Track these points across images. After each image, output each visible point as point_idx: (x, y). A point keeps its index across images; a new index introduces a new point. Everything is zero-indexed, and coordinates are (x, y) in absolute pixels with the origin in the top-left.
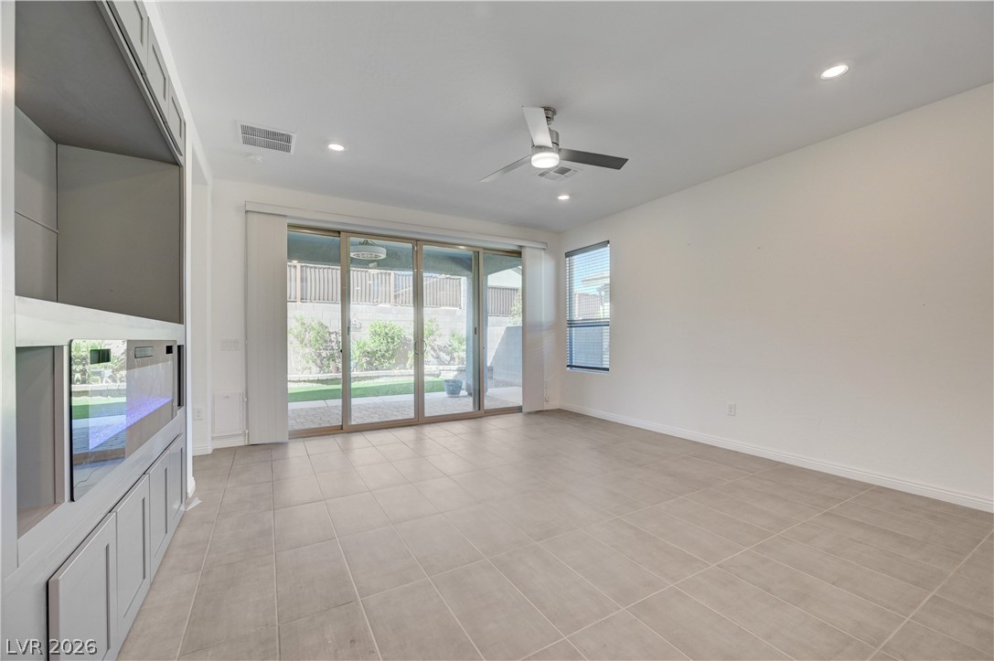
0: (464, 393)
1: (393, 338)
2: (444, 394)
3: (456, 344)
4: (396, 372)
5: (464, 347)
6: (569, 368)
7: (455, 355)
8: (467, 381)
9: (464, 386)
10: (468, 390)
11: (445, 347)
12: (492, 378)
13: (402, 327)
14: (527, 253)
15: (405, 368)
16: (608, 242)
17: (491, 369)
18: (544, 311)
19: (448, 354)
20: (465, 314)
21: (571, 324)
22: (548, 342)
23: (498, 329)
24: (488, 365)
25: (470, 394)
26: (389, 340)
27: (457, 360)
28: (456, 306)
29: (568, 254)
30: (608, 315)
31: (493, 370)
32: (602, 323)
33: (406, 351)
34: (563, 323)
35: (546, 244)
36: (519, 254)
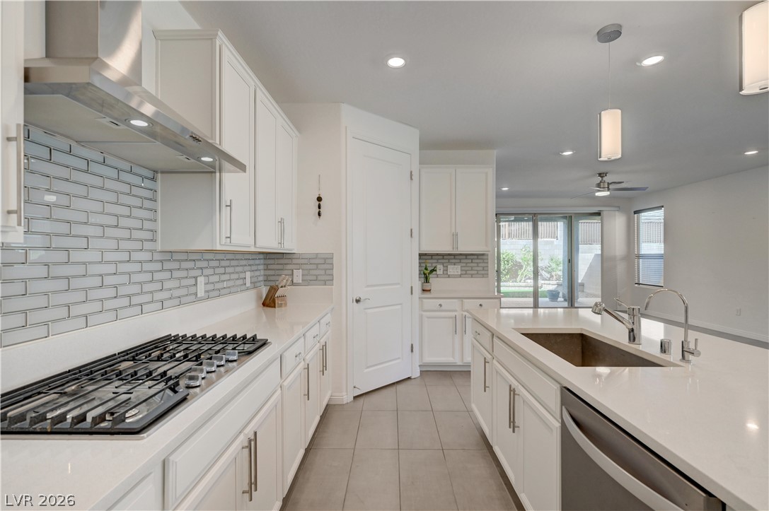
0: (561, 299)
1: (508, 261)
2: (547, 299)
3: (554, 266)
4: (511, 284)
5: (561, 268)
6: (636, 285)
7: (553, 274)
8: (563, 291)
9: (561, 295)
10: (564, 297)
11: (546, 267)
12: (583, 291)
13: (514, 254)
14: (604, 214)
15: (516, 282)
16: (663, 206)
17: (582, 285)
18: (619, 248)
19: (549, 272)
20: (562, 243)
21: (639, 256)
22: (621, 268)
23: (588, 256)
24: (580, 281)
25: (565, 300)
26: (506, 262)
27: (555, 277)
28: (554, 238)
29: (636, 212)
30: (663, 252)
31: (583, 285)
32: (660, 257)
33: (517, 271)
34: (633, 256)
35: (619, 207)
36: (599, 214)
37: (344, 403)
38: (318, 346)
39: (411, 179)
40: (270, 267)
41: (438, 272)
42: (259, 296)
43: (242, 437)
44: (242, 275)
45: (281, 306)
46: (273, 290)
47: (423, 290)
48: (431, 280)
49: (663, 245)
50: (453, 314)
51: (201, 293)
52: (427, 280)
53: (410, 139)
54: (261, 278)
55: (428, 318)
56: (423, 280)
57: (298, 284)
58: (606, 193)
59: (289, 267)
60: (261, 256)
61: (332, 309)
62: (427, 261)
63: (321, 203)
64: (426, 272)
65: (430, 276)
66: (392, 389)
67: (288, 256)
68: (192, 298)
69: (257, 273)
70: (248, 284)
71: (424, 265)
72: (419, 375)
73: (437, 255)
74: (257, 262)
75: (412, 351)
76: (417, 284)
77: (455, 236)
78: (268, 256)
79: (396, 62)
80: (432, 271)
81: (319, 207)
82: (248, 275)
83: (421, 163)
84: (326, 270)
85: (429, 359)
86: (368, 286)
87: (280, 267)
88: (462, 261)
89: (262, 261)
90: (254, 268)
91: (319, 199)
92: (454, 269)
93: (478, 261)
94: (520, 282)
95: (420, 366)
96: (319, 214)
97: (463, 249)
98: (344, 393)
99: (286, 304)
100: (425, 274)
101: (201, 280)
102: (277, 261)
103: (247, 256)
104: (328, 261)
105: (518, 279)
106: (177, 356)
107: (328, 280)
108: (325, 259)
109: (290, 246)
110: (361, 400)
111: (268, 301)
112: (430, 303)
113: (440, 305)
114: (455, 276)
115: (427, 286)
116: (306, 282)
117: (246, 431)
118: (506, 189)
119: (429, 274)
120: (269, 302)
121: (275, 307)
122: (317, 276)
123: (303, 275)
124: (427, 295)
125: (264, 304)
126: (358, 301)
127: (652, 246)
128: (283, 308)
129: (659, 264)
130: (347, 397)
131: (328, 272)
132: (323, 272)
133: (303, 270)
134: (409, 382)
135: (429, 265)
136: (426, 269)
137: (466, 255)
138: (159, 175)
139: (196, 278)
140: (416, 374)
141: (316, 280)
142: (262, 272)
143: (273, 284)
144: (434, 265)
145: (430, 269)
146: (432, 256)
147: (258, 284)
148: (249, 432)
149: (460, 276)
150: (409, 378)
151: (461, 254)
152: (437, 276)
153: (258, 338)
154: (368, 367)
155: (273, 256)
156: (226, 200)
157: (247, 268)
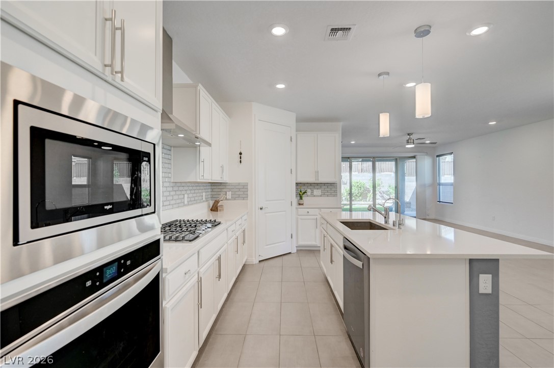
1: (360, 188)
3: (391, 191)
4: (362, 202)
6: (438, 203)
7: (391, 196)
11: (386, 192)
12: (410, 207)
13: (364, 183)
14: (418, 157)
15: (366, 201)
16: (452, 153)
18: (427, 178)
19: (388, 195)
21: (439, 184)
22: (428, 192)
23: (413, 184)
29: (437, 156)
30: (453, 181)
31: (410, 203)
32: (451, 184)
33: (367, 193)
34: (436, 184)
35: (427, 153)
36: (414, 157)
37: (254, 263)
38: (241, 230)
39: (291, 141)
40: (214, 190)
41: (308, 194)
42: (209, 206)
43: (215, 256)
44: (201, 194)
45: (220, 210)
46: (216, 202)
47: (299, 204)
48: (303, 198)
49: (453, 177)
50: (315, 217)
51: (186, 203)
52: (301, 198)
53: (291, 118)
54: (209, 196)
55: (301, 219)
56: (299, 198)
57: (229, 200)
58: (413, 146)
59: (224, 190)
60: (210, 184)
61: (247, 213)
62: (302, 187)
63: (242, 156)
64: (301, 193)
65: (303, 196)
66: (281, 258)
67: (224, 184)
68: (182, 204)
69: (208, 193)
70: (204, 199)
71: (299, 189)
72: (296, 251)
73: (308, 183)
74: (208, 187)
75: (292, 238)
76: (295, 200)
77: (317, 173)
78: (213, 184)
79: (281, 86)
80: (305, 192)
81: (241, 158)
82: (204, 193)
83: (297, 131)
84: (244, 192)
85: (301, 243)
86: (267, 201)
87: (219, 190)
88: (322, 187)
89: (210, 187)
90: (206, 190)
91: (241, 154)
92: (317, 192)
93: (331, 187)
94: (369, 201)
95: (296, 247)
96: (241, 162)
97: (322, 180)
98: (254, 259)
99: (223, 210)
100: (300, 195)
101: (186, 196)
102: (218, 187)
103: (203, 185)
104: (245, 187)
105: (368, 200)
106: (192, 225)
107: (245, 197)
108: (244, 186)
109: (226, 179)
110: (263, 263)
111: (213, 208)
112: (302, 211)
113: (308, 212)
114: (318, 196)
115: (301, 202)
116: (234, 198)
117: (217, 254)
118: (353, 142)
119: (302, 194)
120: (215, 209)
121: (217, 211)
122: (239, 195)
123: (232, 195)
124: (301, 206)
125: (211, 210)
126: (261, 209)
127: (447, 177)
128: (222, 212)
129: (451, 189)
130: (256, 261)
131: (245, 193)
132: (242, 193)
133: (232, 192)
134: (290, 255)
135: (302, 190)
136: (301, 192)
137: (324, 184)
138: (172, 148)
139: (184, 195)
140: (294, 250)
141: (239, 197)
142: (210, 193)
143: (216, 199)
144: (306, 189)
145: (303, 192)
146: (304, 184)
147: (208, 199)
148: (218, 255)
149: (321, 196)
150: (290, 253)
151: (321, 183)
152: (308, 196)
153: (217, 221)
154: (267, 245)
155: (216, 184)
156: (202, 159)
157: (204, 191)
